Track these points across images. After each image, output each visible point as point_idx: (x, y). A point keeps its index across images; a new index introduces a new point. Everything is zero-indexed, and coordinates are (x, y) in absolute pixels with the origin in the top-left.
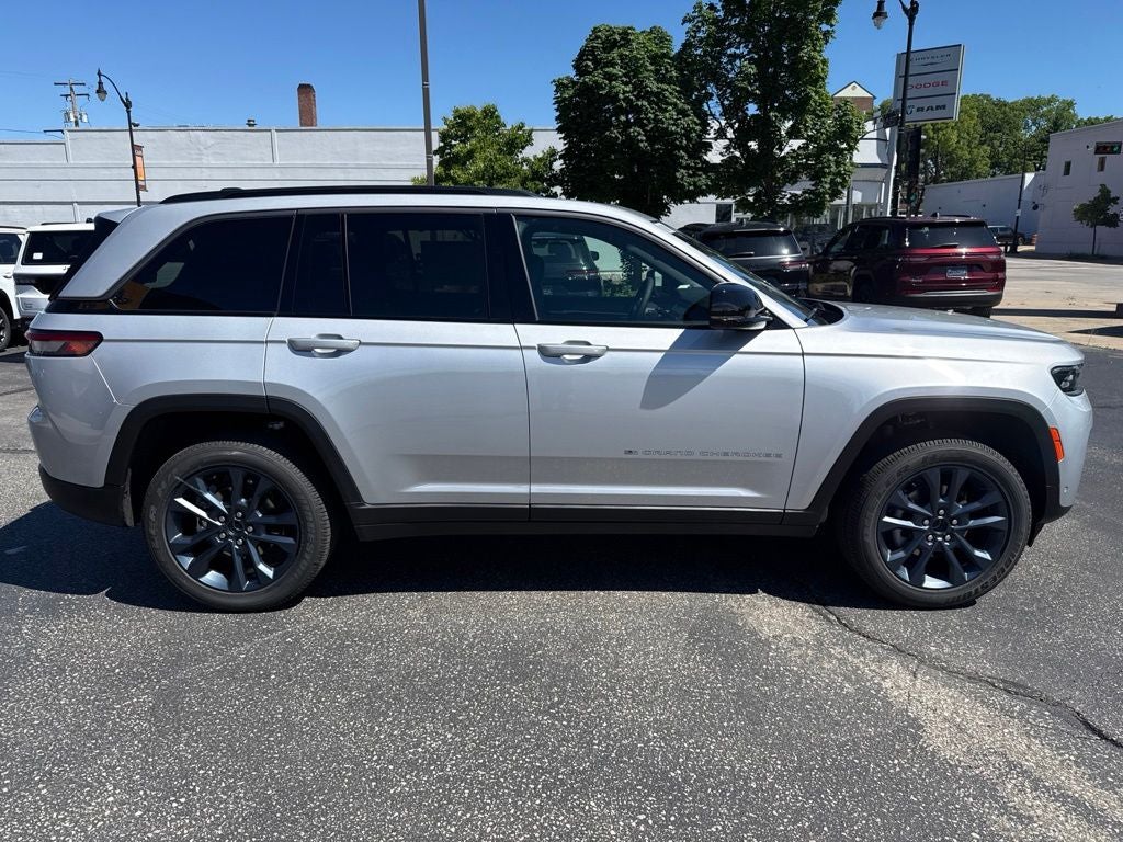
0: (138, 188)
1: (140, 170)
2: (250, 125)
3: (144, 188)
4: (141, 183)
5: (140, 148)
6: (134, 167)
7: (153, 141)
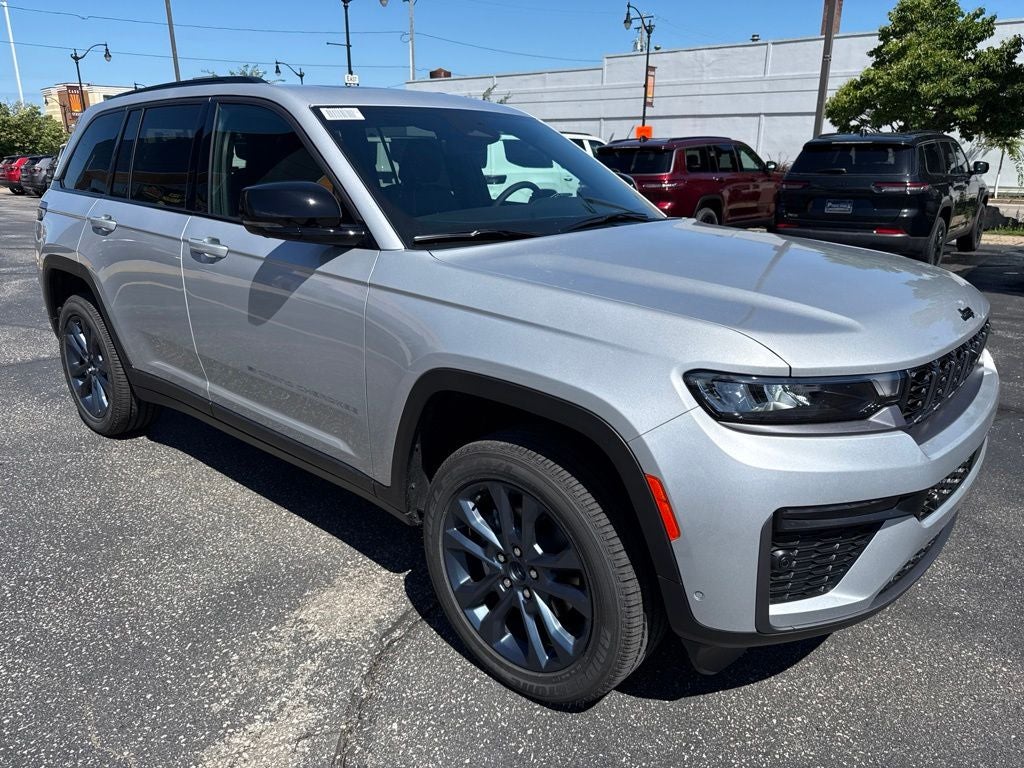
0: (646, 104)
1: (650, 89)
2: (753, 40)
3: (651, 104)
4: (649, 100)
5: (653, 69)
6: (646, 86)
7: (666, 61)
